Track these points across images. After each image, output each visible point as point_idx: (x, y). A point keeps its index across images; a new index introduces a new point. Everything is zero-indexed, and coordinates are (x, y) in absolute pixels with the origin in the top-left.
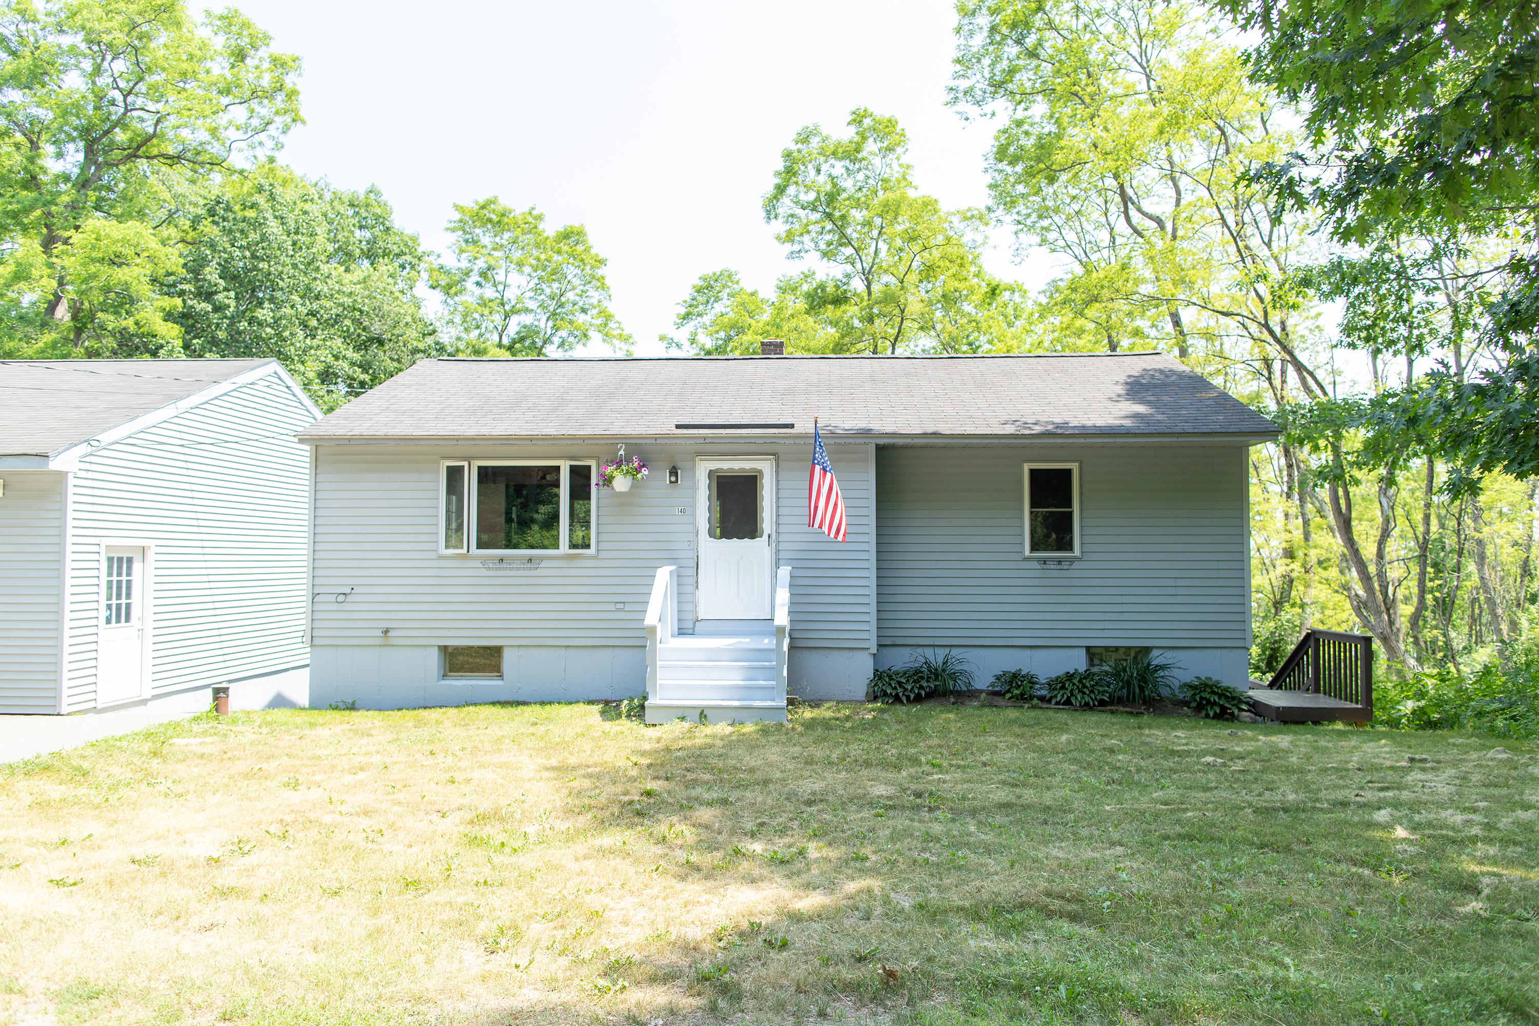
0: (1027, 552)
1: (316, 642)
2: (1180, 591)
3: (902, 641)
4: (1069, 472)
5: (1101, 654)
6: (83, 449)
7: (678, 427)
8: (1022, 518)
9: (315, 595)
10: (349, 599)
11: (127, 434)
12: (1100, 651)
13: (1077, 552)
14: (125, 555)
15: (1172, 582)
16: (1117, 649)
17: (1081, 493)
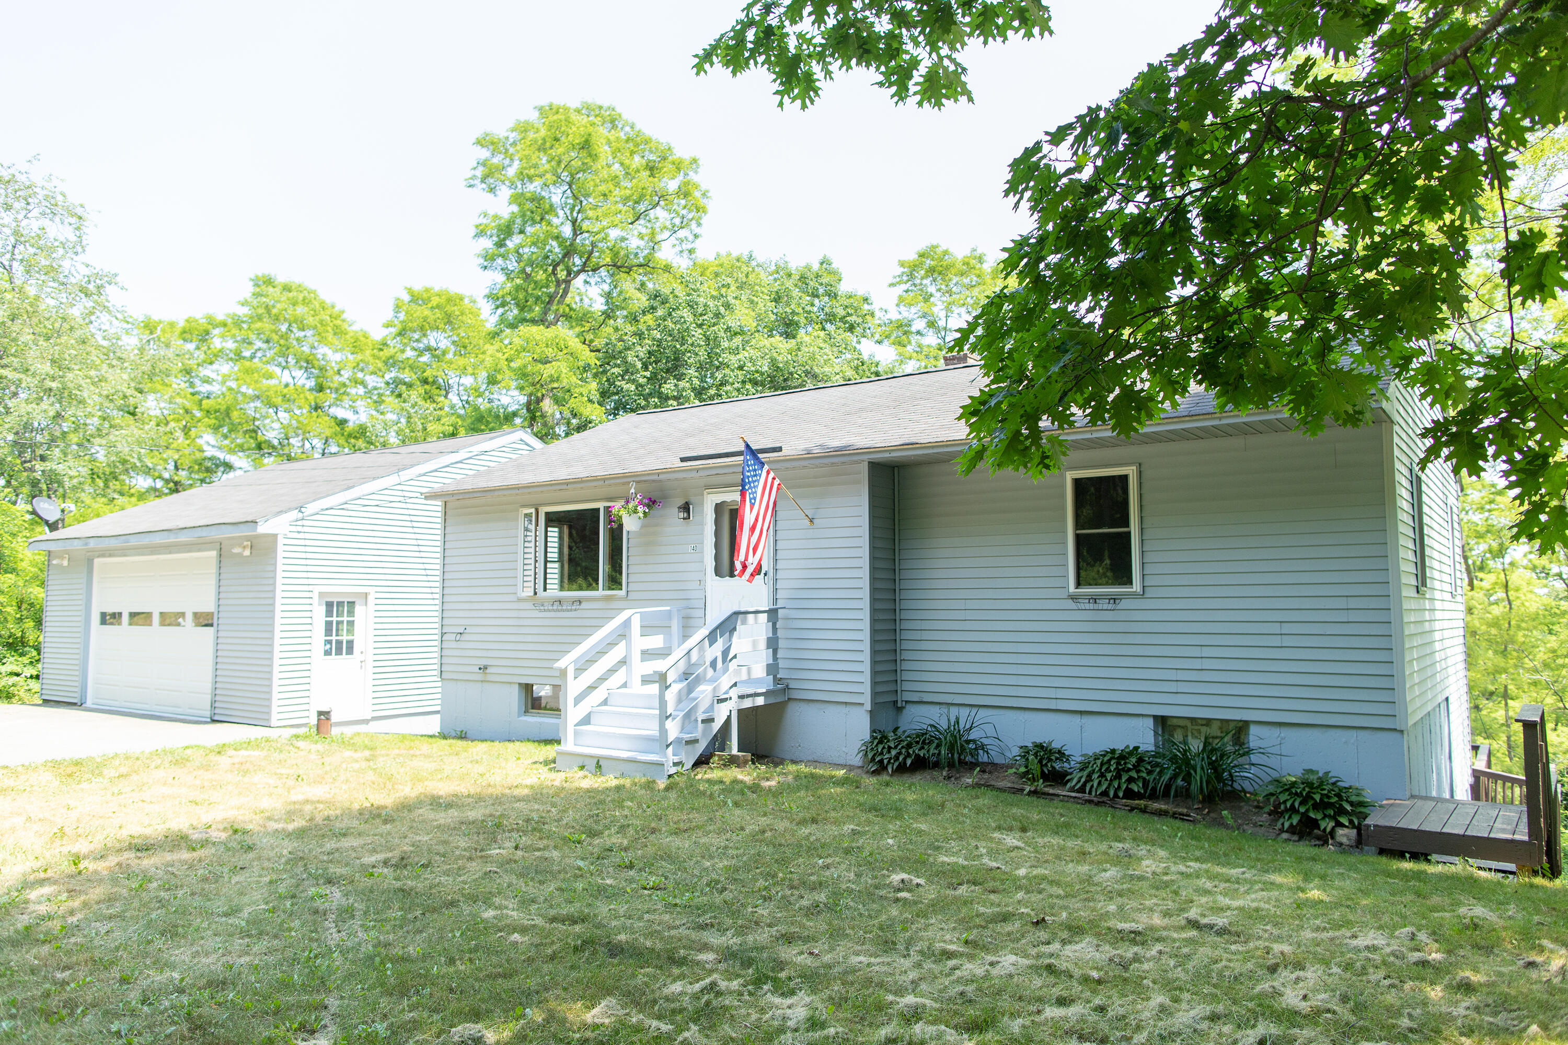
0: (1072, 588)
1: (445, 676)
2: (1288, 641)
3: (927, 698)
4: (1124, 478)
5: (1184, 728)
6: (294, 514)
7: (683, 460)
8: (1065, 543)
9: (443, 634)
10: (465, 637)
11: (344, 500)
12: (1181, 723)
13: (1136, 586)
14: (335, 600)
15: (1275, 628)
16: (1208, 722)
17: (1141, 507)
